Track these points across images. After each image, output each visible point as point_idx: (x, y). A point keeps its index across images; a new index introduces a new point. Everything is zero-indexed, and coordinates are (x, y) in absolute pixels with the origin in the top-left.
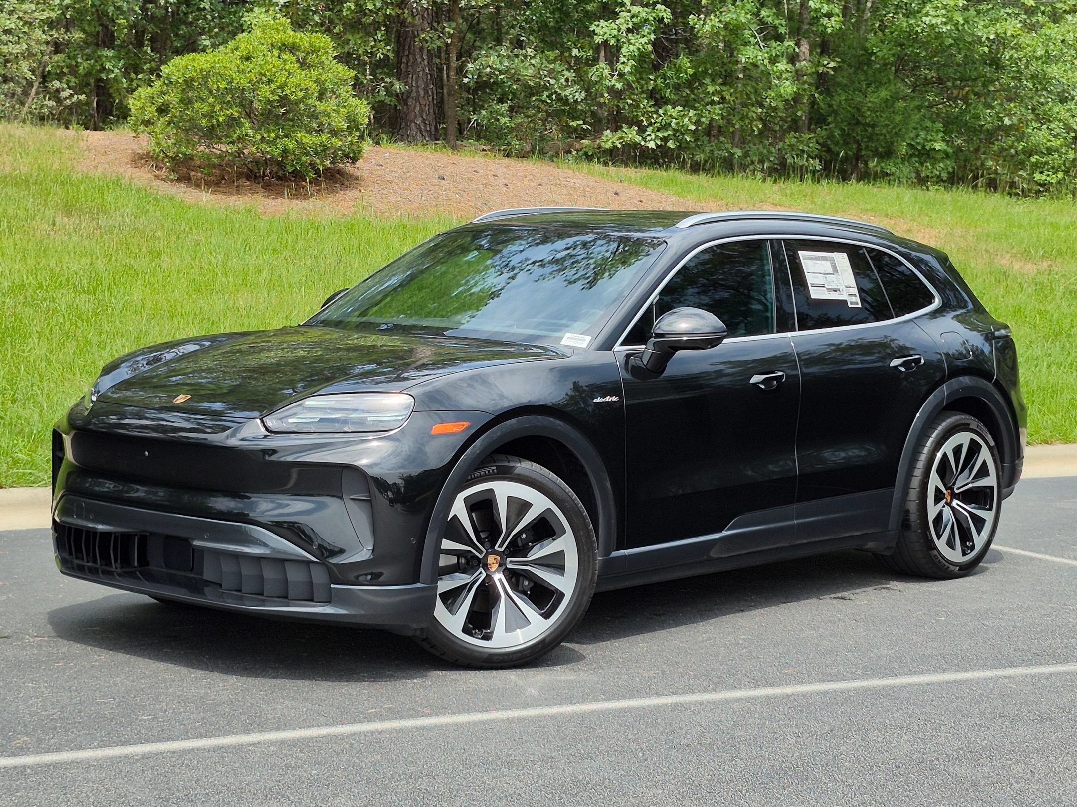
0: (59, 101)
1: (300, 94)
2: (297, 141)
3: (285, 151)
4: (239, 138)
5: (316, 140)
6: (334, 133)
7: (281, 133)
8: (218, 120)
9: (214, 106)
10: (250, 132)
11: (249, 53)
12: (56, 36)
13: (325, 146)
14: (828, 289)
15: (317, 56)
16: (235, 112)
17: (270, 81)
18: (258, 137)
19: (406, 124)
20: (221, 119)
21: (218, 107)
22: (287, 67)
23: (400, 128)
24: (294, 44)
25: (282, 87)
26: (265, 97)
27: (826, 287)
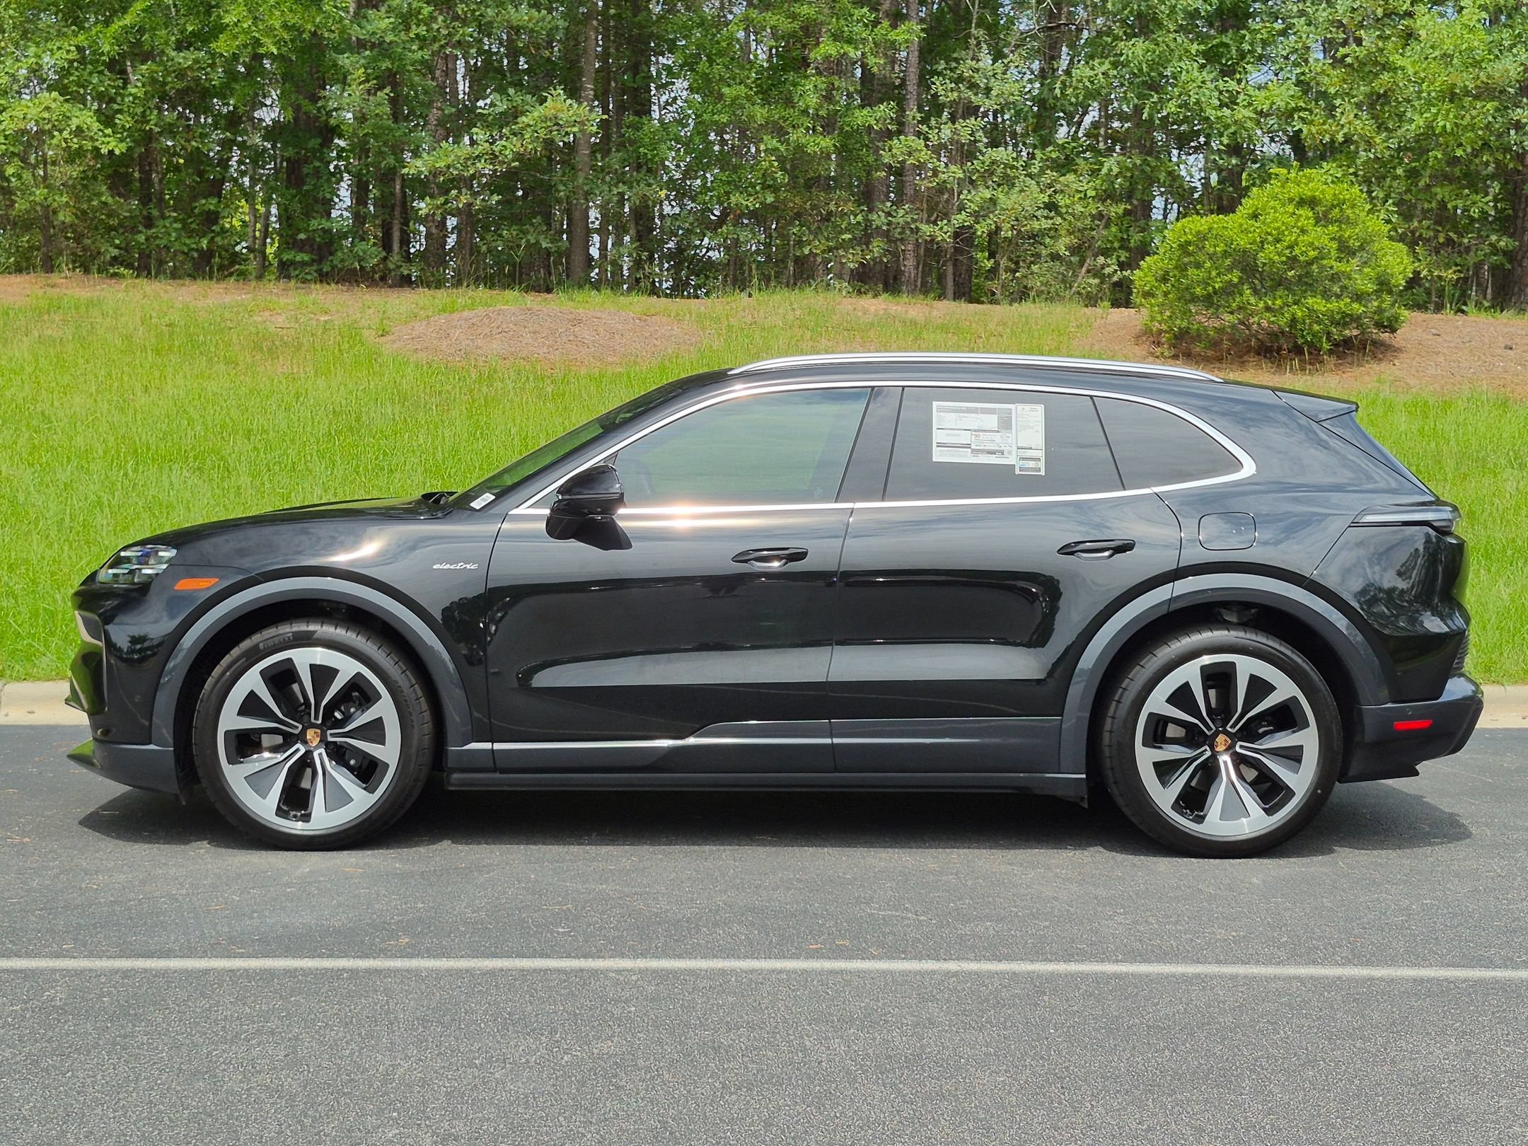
0: (1103, 278)
1: (1312, 254)
2: (1308, 309)
3: (1294, 320)
4: (1240, 308)
5: (1334, 305)
6: (1358, 297)
7: (1290, 300)
8: (1214, 288)
9: (1210, 272)
10: (1252, 300)
11: (1257, 209)
12: (1102, 208)
13: (1344, 312)
14: (973, 451)
15: (1341, 210)
16: (1234, 277)
17: (1278, 240)
18: (1261, 305)
19: (1520, 289)
20: (1217, 286)
21: (1214, 273)
22: (1300, 224)
23: (1513, 294)
24: (1314, 197)
25: (1291, 247)
26: (1270, 259)
27: (973, 447)
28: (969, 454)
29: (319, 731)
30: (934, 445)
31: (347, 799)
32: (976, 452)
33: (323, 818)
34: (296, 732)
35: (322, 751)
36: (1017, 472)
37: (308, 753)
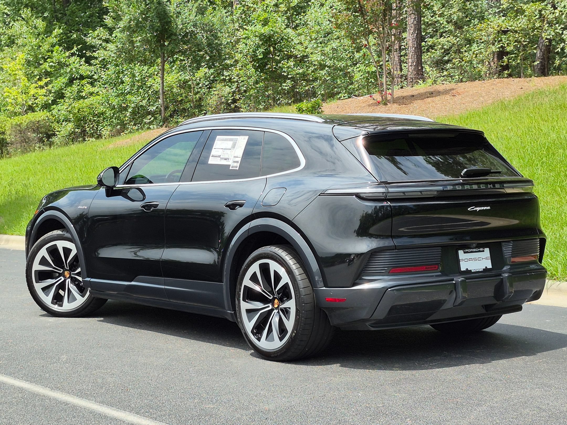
27: (221, 157)
28: (219, 160)
29: (69, 272)
30: (211, 156)
31: (75, 299)
32: (222, 159)
33: (67, 306)
34: (61, 272)
35: (69, 280)
36: (231, 168)
37: (65, 281)
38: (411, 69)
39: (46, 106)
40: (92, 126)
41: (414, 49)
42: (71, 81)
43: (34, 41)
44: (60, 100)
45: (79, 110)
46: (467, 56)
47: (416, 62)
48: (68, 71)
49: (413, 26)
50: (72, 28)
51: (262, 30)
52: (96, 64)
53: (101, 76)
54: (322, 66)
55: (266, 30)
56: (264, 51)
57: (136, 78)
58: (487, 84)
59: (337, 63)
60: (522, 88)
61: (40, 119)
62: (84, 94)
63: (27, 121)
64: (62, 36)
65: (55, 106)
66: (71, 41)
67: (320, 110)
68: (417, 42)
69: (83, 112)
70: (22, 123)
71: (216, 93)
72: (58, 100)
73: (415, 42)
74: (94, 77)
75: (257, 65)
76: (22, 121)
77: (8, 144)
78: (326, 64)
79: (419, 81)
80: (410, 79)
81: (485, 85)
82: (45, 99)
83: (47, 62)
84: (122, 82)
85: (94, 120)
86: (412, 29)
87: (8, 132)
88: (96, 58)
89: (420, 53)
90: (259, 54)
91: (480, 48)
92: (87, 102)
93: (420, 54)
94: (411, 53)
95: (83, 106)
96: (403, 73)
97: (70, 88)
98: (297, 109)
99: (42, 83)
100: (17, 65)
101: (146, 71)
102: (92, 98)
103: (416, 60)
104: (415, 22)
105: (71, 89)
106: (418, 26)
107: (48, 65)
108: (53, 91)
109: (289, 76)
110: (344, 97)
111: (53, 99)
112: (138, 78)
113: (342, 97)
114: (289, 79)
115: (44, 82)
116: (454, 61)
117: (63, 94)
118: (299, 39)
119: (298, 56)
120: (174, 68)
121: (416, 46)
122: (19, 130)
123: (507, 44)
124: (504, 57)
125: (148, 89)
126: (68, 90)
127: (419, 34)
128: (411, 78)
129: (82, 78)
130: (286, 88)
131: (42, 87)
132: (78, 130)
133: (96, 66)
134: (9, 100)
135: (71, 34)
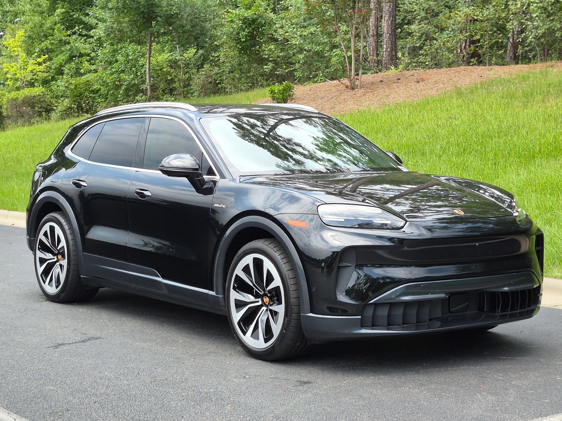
38: (385, 54)
39: (45, 82)
40: (87, 102)
41: (388, 35)
42: (71, 58)
43: (37, 19)
44: (59, 77)
45: (76, 86)
46: (436, 44)
47: (390, 48)
48: (68, 49)
49: (388, 13)
50: (75, 8)
51: (246, 14)
52: (92, 43)
53: (98, 54)
54: (301, 50)
55: (249, 14)
56: (247, 33)
57: (129, 57)
58: (452, 71)
59: (314, 47)
60: (481, 76)
61: (35, 94)
62: (82, 71)
63: (23, 96)
64: (64, 14)
65: (54, 82)
66: (74, 20)
67: (292, 93)
68: (392, 29)
69: (80, 88)
70: (17, 98)
71: (203, 73)
72: (56, 77)
73: (390, 29)
74: (91, 55)
75: (240, 47)
76: (17, 96)
77: (4, 117)
78: (305, 48)
79: (391, 67)
80: (384, 65)
81: (450, 72)
82: (45, 75)
83: (48, 39)
84: (117, 61)
85: (90, 97)
86: (387, 16)
87: (5, 107)
88: (93, 37)
89: (394, 39)
90: (241, 37)
91: (449, 36)
92: (84, 78)
93: (394, 41)
94: (386, 39)
95: (79, 83)
96: (379, 58)
97: (68, 64)
98: (269, 91)
99: (39, 60)
100: (16, 42)
101: (139, 50)
102: (88, 75)
103: (390, 46)
104: (390, 9)
105: (69, 66)
106: (393, 13)
107: (49, 42)
108: (53, 68)
109: (270, 59)
110: (321, 80)
111: (52, 75)
112: (131, 57)
113: (319, 80)
114: (271, 61)
115: (42, 59)
116: (425, 48)
117: (62, 70)
118: (280, 24)
119: (279, 40)
120: (165, 48)
121: (390, 32)
122: (15, 105)
123: (475, 33)
124: (471, 45)
125: (141, 68)
126: (66, 67)
127: (394, 21)
128: (385, 63)
129: (81, 55)
130: (267, 70)
131: (40, 64)
132: (74, 105)
133: (92, 44)
134: (9, 76)
135: (74, 13)
